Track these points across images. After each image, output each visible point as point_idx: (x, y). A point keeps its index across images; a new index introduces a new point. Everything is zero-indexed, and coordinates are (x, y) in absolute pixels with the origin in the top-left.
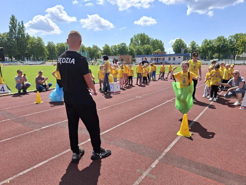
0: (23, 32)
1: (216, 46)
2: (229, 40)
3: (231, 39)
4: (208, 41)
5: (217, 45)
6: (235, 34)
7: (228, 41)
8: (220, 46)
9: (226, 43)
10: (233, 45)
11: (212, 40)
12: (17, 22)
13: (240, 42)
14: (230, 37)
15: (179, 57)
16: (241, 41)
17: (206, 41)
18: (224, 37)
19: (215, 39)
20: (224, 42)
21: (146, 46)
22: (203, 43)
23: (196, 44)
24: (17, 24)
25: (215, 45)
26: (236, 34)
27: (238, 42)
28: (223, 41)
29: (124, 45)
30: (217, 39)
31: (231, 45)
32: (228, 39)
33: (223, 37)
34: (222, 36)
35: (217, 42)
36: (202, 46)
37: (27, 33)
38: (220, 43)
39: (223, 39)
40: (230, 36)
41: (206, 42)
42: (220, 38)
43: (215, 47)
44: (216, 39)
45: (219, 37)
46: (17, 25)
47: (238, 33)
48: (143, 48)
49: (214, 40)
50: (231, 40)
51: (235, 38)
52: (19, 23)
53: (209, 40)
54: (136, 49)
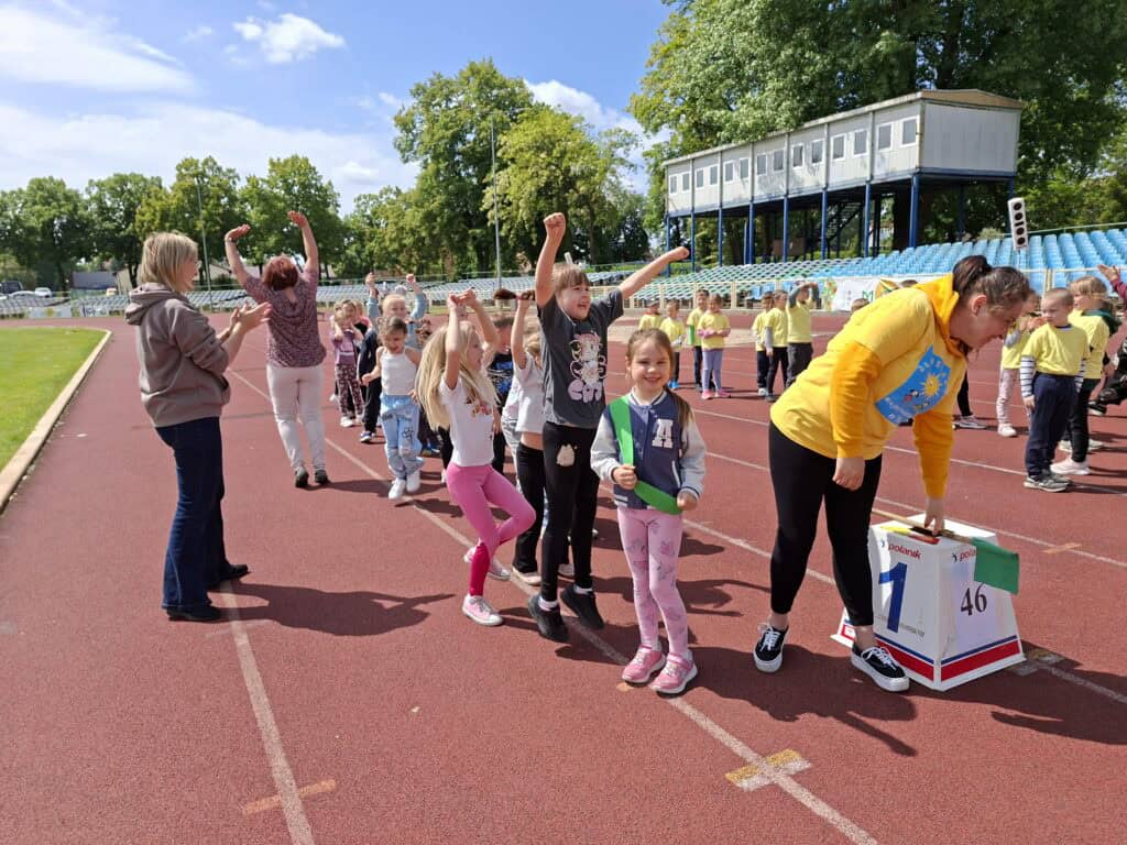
1: (33, 222)
2: (99, 200)
3: (100, 196)
5: (41, 219)
6: (112, 175)
7: (90, 205)
9: (81, 212)
10: (117, 227)
14: (95, 188)
16: (158, 208)
19: (21, 191)
20: (76, 208)
26: (115, 175)
27: (143, 215)
30: (31, 189)
31: (107, 225)
32: (86, 197)
33: (61, 184)
34: (51, 179)
35: (38, 207)
38: (53, 212)
39: (65, 194)
40: (91, 181)
42: (48, 186)
43: (31, 231)
44: (25, 189)
45: (38, 180)
47: (122, 173)
49: (13, 192)
51: (116, 194)
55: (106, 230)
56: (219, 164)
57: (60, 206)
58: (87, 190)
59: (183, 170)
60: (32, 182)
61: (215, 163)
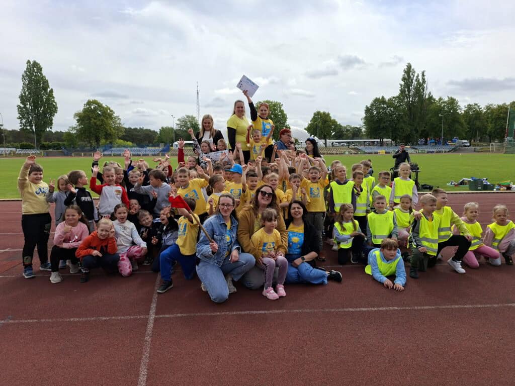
0: (423, 91)
12: (414, 76)
24: (415, 78)
37: (430, 93)
46: (414, 81)
52: (418, 75)
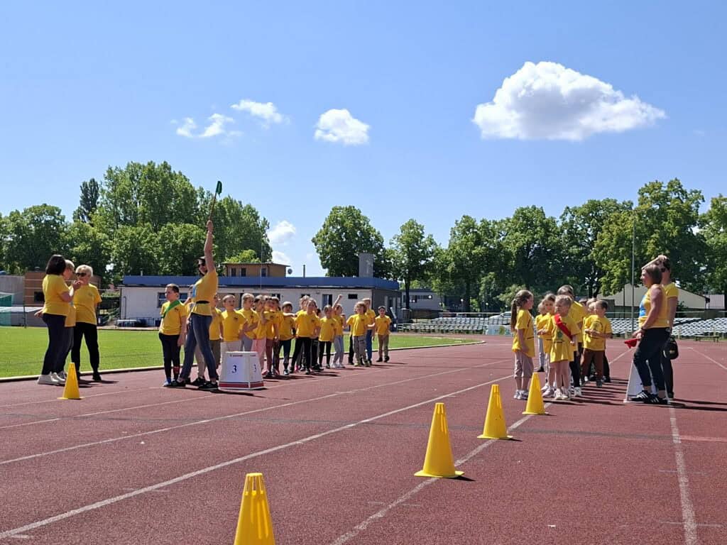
1: (512, 249)
2: (565, 224)
3: (572, 222)
4: (479, 224)
5: (517, 245)
6: (587, 202)
7: (562, 231)
8: (529, 249)
9: (553, 239)
10: (582, 251)
11: (495, 223)
13: (611, 239)
14: (569, 215)
15: (353, 292)
16: (614, 233)
17: (468, 225)
18: (543, 212)
19: (508, 220)
21: (176, 229)
22: (457, 233)
23: (426, 236)
25: (508, 243)
26: (590, 202)
27: (602, 238)
28: (538, 229)
29: (48, 218)
30: (516, 218)
31: (575, 250)
32: (559, 224)
34: (535, 208)
35: (517, 233)
36: (452, 247)
38: (528, 238)
39: (541, 222)
40: (568, 208)
41: (468, 228)
42: (529, 214)
43: (508, 255)
44: (512, 217)
45: (522, 209)
47: (597, 199)
48: (161, 242)
49: (502, 221)
50: (572, 226)
51: (587, 219)
53: (483, 221)
54: (121, 245)
55: (572, 254)
56: (684, 188)
57: (536, 233)
58: (561, 217)
59: (647, 195)
60: (518, 212)
61: (680, 187)
